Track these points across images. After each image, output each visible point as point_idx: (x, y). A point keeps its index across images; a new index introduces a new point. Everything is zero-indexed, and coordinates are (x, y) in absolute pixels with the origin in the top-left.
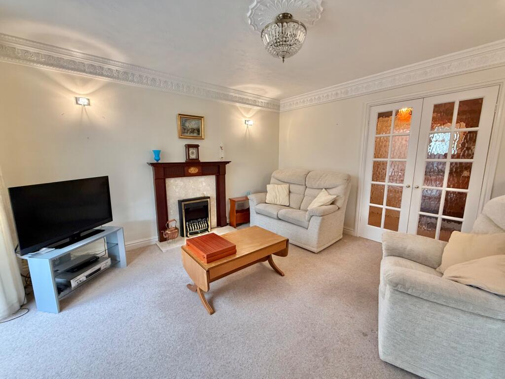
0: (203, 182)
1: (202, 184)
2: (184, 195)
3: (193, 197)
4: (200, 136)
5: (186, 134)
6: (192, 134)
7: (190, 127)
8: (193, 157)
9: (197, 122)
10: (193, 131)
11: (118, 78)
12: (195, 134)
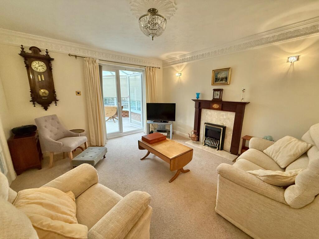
0: (224, 116)
1: (223, 116)
2: (210, 120)
3: (215, 124)
4: (227, 82)
5: (217, 83)
6: (221, 81)
7: (221, 77)
8: (218, 97)
9: (226, 72)
10: (222, 80)
11: (189, 61)
12: (224, 82)
